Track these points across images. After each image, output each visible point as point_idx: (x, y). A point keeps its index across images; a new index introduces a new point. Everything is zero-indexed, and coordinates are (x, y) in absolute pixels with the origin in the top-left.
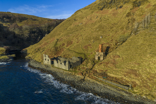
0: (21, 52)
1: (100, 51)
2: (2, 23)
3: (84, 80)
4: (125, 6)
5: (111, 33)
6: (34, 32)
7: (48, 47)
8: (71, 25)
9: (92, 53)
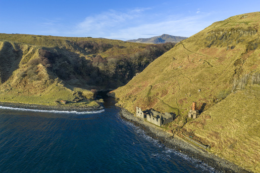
0: (108, 94)
1: (193, 109)
2: (84, 56)
3: (173, 137)
4: (237, 46)
5: (211, 86)
6: (121, 67)
7: (141, 95)
8: (168, 65)
9: (186, 110)
